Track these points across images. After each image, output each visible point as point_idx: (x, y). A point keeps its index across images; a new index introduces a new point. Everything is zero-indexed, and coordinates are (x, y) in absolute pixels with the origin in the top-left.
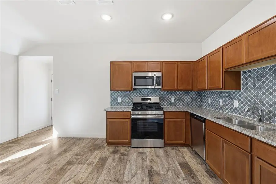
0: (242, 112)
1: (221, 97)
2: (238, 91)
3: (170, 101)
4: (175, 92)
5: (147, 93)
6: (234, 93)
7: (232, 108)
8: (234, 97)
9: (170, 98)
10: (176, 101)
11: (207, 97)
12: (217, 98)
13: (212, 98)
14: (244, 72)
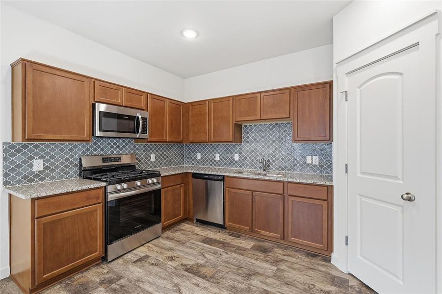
0: (243, 165)
1: (217, 151)
2: (238, 144)
3: (149, 160)
4: (155, 145)
5: (112, 147)
6: (234, 146)
7: (232, 162)
8: (234, 151)
9: (149, 156)
10: (157, 160)
11: (195, 152)
12: (211, 153)
13: (204, 152)
14: (245, 126)
